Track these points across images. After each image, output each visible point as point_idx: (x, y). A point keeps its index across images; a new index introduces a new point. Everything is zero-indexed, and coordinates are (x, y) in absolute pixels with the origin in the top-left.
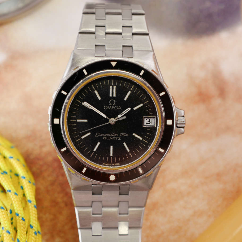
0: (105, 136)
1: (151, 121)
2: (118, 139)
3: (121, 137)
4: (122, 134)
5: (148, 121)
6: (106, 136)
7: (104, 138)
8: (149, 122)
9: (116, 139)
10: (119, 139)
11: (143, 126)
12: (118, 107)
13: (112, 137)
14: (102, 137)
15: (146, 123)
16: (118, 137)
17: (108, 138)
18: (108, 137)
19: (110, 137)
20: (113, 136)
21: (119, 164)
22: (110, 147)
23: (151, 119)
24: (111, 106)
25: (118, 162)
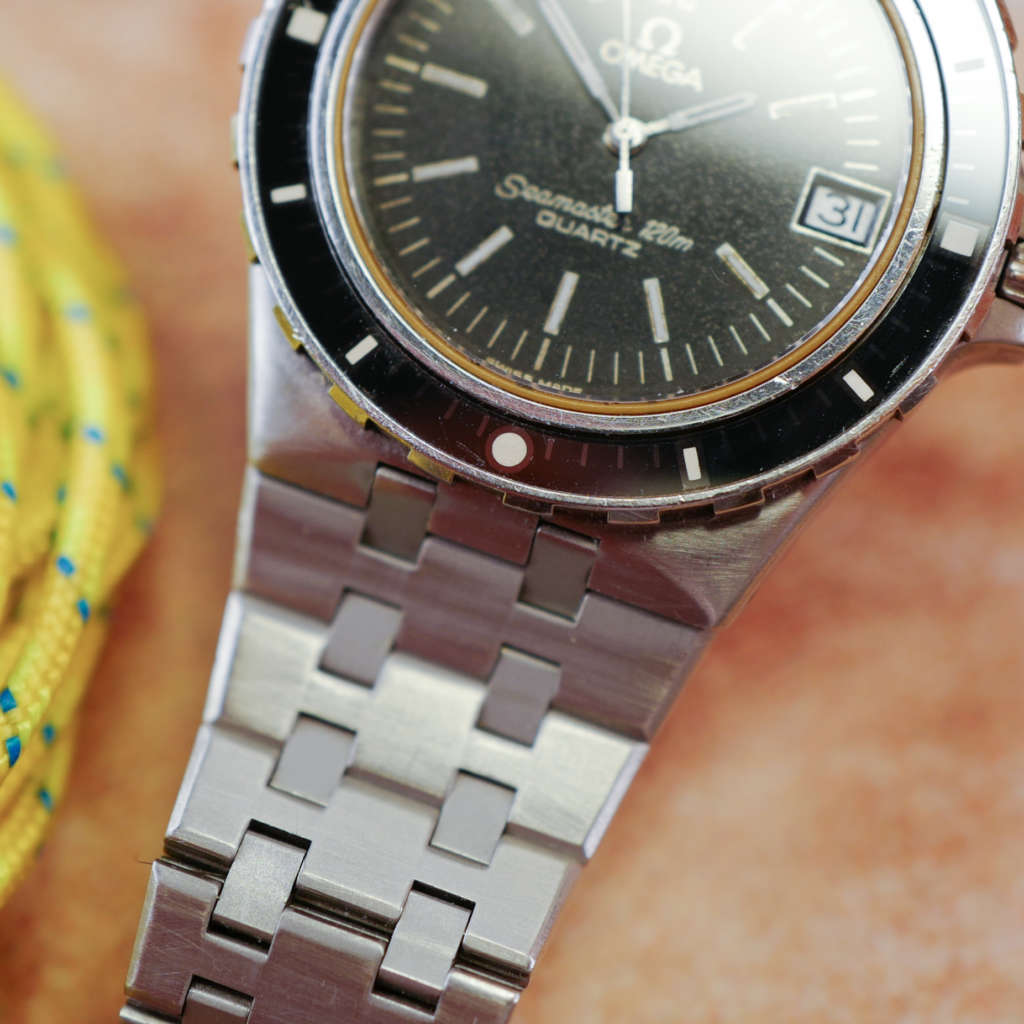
0: (551, 209)
1: (851, 215)
2: (622, 246)
3: (644, 242)
4: (654, 228)
5: (836, 209)
6: (560, 212)
7: (545, 218)
8: (837, 218)
9: (610, 242)
10: (627, 252)
11: (795, 227)
12: (687, 70)
13: (592, 225)
14: (535, 208)
15: (821, 217)
16: (628, 236)
17: (565, 225)
18: (568, 218)
19: (579, 221)
20: (601, 226)
21: (578, 390)
22: (558, 278)
23: (855, 203)
24: (649, 53)
25: (575, 378)
